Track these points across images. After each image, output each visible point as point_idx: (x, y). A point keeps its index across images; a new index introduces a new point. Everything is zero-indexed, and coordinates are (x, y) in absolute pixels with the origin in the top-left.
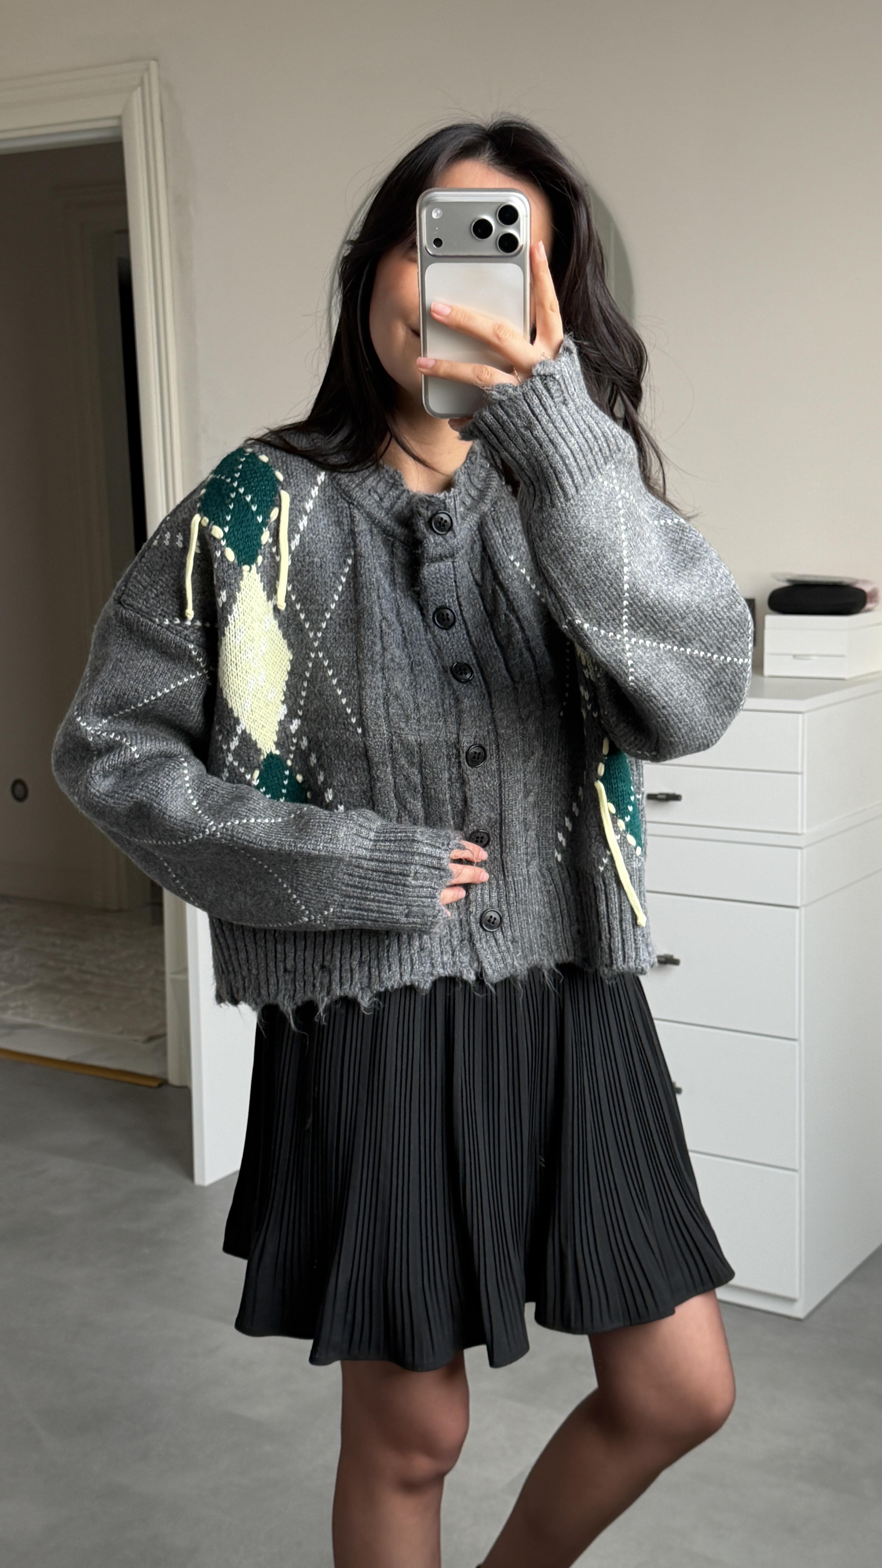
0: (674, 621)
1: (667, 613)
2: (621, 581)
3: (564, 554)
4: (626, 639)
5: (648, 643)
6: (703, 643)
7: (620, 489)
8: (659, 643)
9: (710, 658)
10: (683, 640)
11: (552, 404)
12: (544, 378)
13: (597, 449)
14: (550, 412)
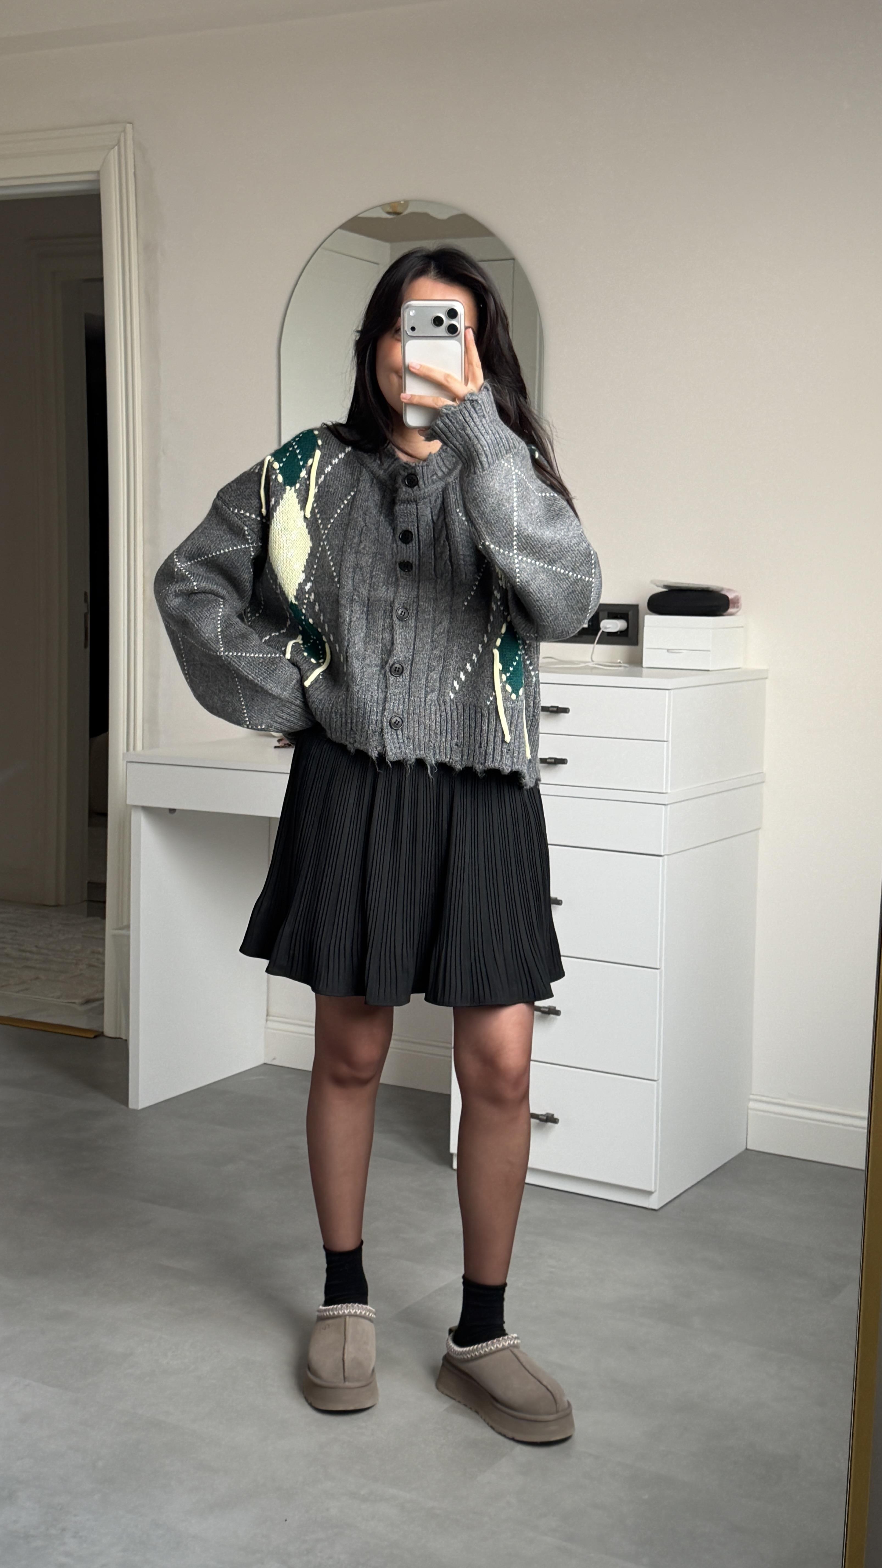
0: (544, 547)
1: (539, 542)
2: (512, 519)
3: (480, 501)
4: (516, 556)
5: (529, 560)
6: (563, 564)
7: (515, 470)
8: (536, 562)
9: (568, 574)
10: (550, 561)
11: (477, 416)
12: (472, 401)
13: (502, 444)
14: (475, 420)
